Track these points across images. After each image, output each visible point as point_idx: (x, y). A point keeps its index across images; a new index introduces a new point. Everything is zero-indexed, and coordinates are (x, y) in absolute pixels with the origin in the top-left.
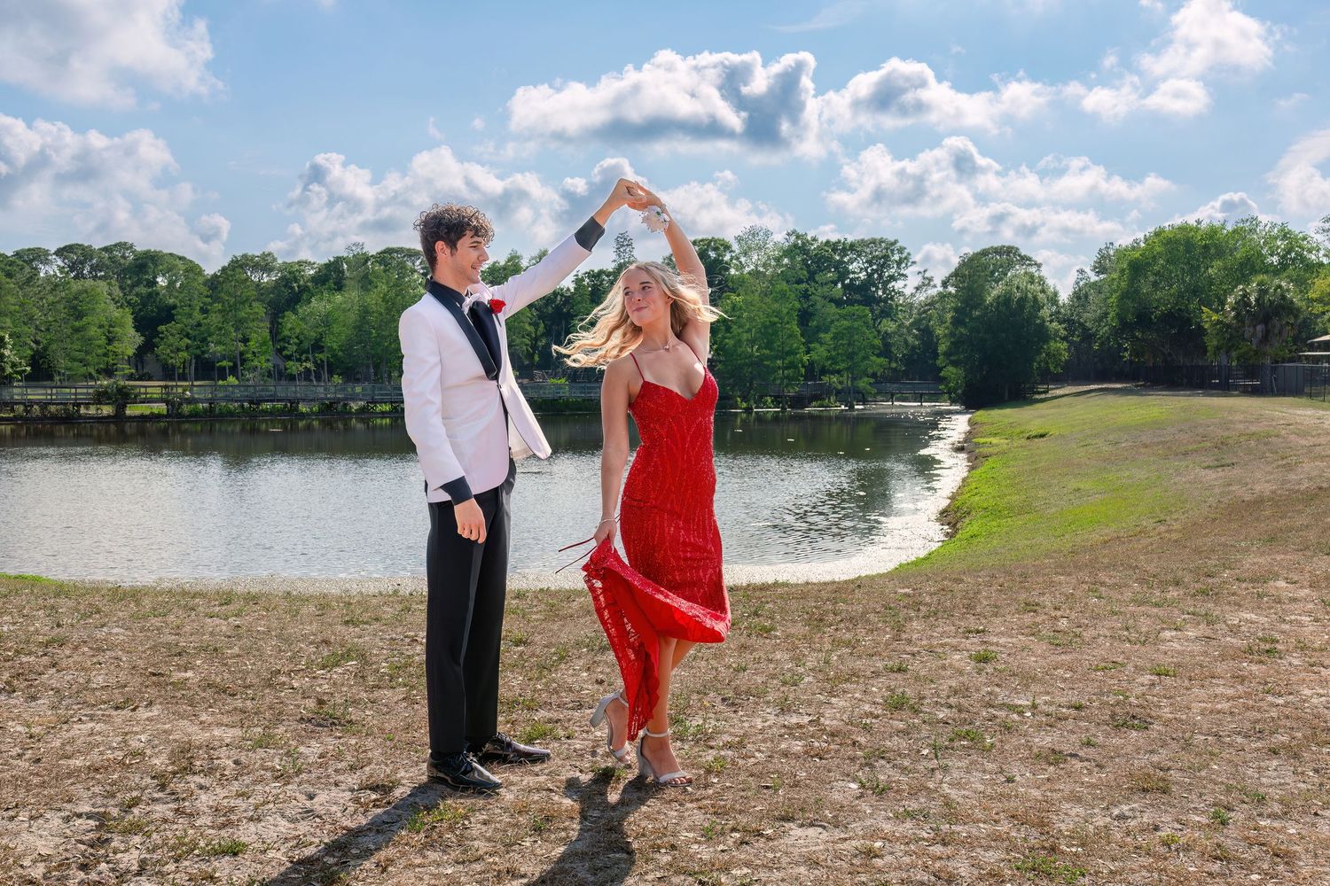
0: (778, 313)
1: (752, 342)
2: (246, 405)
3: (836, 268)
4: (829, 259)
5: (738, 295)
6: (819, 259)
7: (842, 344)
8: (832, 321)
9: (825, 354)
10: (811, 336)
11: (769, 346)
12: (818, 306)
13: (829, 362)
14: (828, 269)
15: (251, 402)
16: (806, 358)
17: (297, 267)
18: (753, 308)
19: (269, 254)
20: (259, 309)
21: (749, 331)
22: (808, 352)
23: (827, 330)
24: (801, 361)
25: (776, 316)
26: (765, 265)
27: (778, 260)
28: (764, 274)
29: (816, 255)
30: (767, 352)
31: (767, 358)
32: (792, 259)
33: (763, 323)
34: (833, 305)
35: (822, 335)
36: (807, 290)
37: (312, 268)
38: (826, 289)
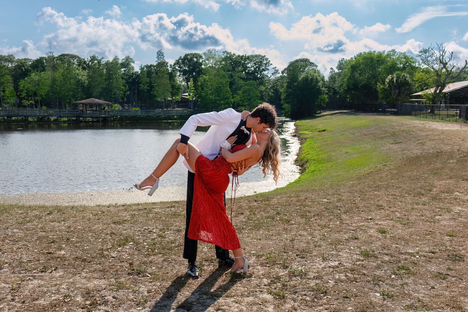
0: (222, 83)
1: (212, 94)
2: (5, 118)
3: (243, 66)
4: (240, 62)
5: (206, 76)
6: (236, 62)
7: (246, 95)
8: (241, 87)
9: (239, 99)
10: (234, 92)
11: (218, 96)
12: (236, 80)
13: (241, 102)
14: (239, 66)
15: (8, 117)
16: (232, 100)
17: (23, 61)
18: (212, 81)
19: (12, 55)
20: (9, 77)
21: (211, 90)
22: (233, 98)
23: (239, 90)
24: (231, 102)
25: (221, 84)
26: (215, 64)
27: (221, 62)
28: (215, 67)
29: (235, 61)
30: (217, 98)
31: (218, 100)
32: (226, 62)
33: (216, 87)
34: (242, 80)
35: (238, 92)
36: (232, 74)
37: (30, 62)
38: (239, 74)
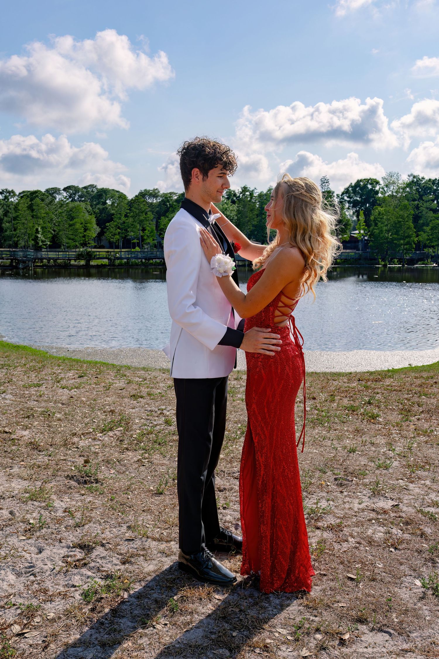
0: (402, 217)
1: (388, 231)
2: (143, 260)
3: (434, 193)
4: (430, 188)
5: (382, 207)
6: (425, 189)
7: (435, 232)
8: (431, 221)
9: (426, 237)
10: (419, 228)
11: (397, 233)
12: (424, 213)
13: (428, 242)
14: (430, 193)
15: (146, 259)
16: (416, 239)
17: (169, 195)
18: (389, 214)
19: (157, 189)
20: (150, 215)
21: (387, 225)
22: (417, 236)
23: (428, 225)
24: (414, 241)
25: (401, 218)
26: (396, 192)
27: (404, 189)
28: (396, 197)
29: (424, 186)
30: (395, 236)
31: (396, 239)
32: (411, 188)
33: (394, 222)
34: (431, 212)
35: (425, 228)
36: (418, 204)
37: (176, 196)
38: (428, 204)
